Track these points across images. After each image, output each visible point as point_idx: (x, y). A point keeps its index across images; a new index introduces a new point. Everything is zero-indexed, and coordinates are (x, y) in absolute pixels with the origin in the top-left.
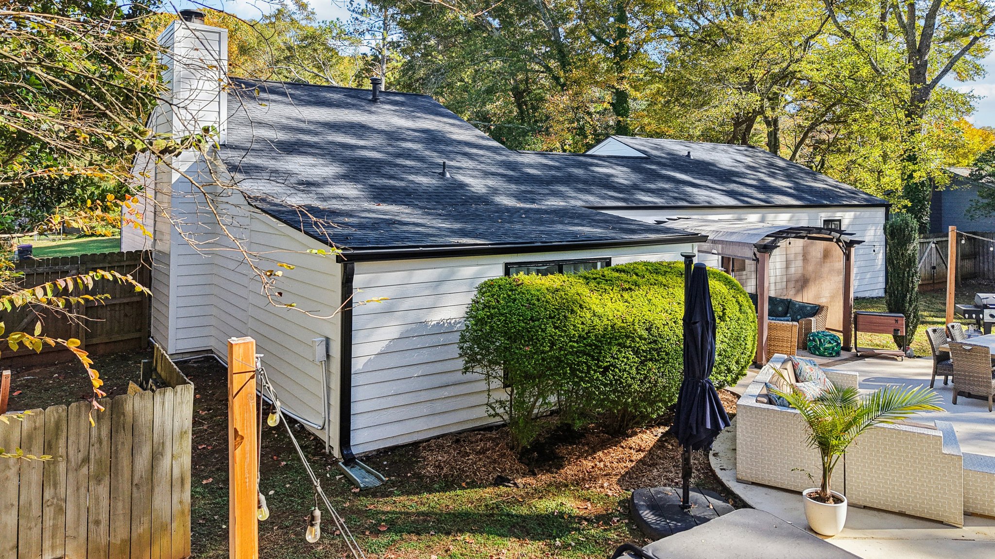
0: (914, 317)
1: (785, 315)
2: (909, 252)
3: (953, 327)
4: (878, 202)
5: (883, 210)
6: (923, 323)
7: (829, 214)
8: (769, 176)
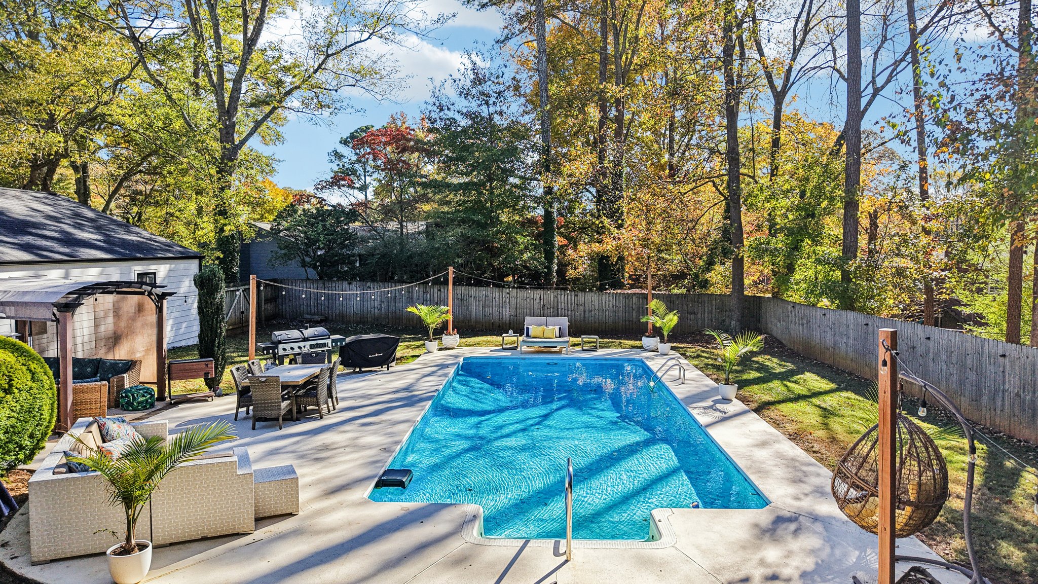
0: (222, 359)
1: (95, 376)
2: (217, 300)
3: (253, 363)
4: (192, 255)
5: (197, 261)
6: (232, 363)
7: (145, 267)
8: (75, 227)
